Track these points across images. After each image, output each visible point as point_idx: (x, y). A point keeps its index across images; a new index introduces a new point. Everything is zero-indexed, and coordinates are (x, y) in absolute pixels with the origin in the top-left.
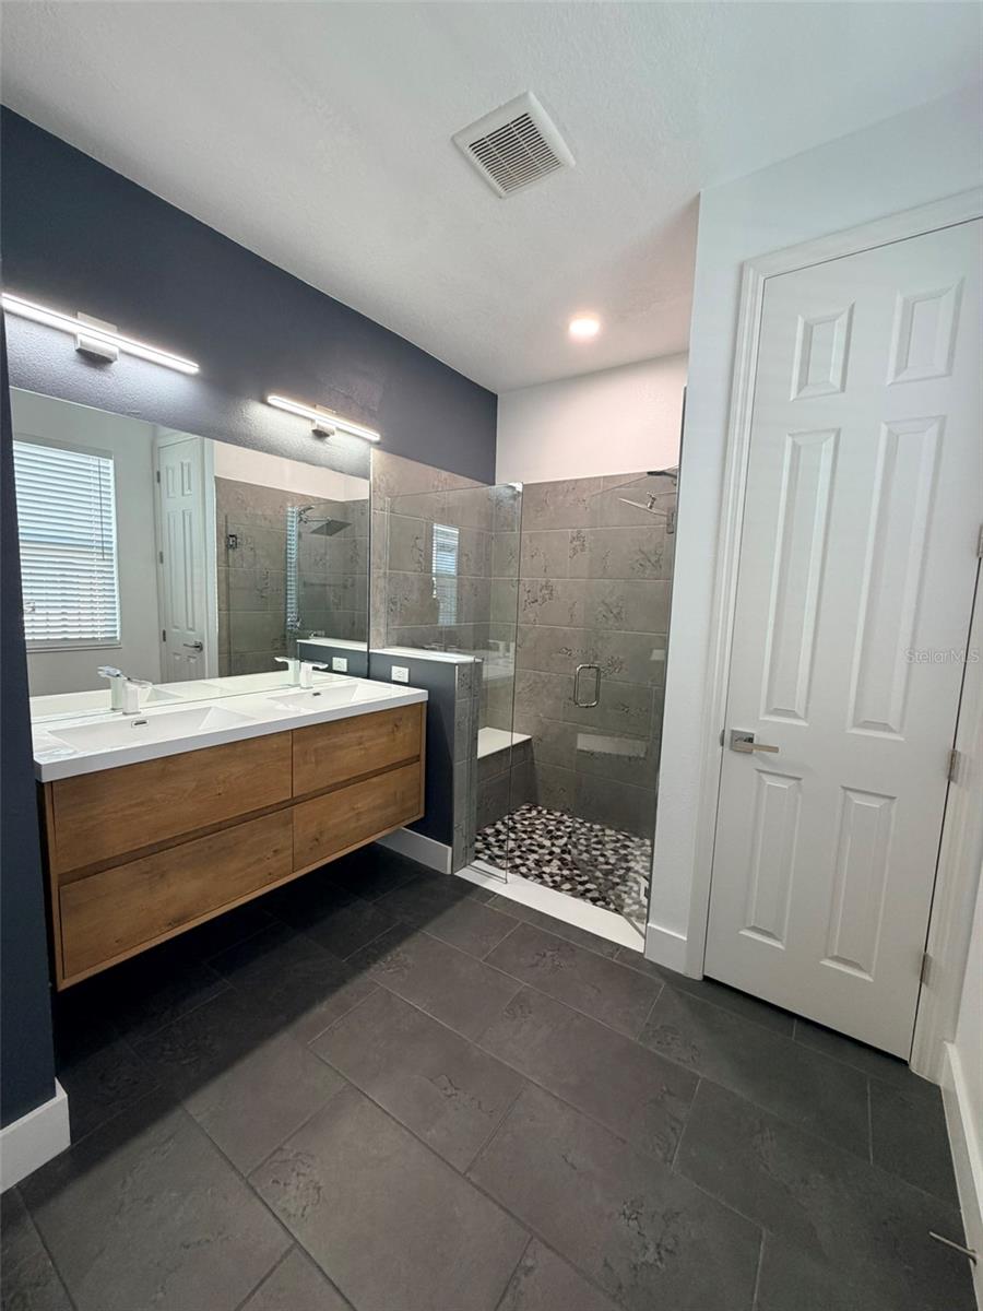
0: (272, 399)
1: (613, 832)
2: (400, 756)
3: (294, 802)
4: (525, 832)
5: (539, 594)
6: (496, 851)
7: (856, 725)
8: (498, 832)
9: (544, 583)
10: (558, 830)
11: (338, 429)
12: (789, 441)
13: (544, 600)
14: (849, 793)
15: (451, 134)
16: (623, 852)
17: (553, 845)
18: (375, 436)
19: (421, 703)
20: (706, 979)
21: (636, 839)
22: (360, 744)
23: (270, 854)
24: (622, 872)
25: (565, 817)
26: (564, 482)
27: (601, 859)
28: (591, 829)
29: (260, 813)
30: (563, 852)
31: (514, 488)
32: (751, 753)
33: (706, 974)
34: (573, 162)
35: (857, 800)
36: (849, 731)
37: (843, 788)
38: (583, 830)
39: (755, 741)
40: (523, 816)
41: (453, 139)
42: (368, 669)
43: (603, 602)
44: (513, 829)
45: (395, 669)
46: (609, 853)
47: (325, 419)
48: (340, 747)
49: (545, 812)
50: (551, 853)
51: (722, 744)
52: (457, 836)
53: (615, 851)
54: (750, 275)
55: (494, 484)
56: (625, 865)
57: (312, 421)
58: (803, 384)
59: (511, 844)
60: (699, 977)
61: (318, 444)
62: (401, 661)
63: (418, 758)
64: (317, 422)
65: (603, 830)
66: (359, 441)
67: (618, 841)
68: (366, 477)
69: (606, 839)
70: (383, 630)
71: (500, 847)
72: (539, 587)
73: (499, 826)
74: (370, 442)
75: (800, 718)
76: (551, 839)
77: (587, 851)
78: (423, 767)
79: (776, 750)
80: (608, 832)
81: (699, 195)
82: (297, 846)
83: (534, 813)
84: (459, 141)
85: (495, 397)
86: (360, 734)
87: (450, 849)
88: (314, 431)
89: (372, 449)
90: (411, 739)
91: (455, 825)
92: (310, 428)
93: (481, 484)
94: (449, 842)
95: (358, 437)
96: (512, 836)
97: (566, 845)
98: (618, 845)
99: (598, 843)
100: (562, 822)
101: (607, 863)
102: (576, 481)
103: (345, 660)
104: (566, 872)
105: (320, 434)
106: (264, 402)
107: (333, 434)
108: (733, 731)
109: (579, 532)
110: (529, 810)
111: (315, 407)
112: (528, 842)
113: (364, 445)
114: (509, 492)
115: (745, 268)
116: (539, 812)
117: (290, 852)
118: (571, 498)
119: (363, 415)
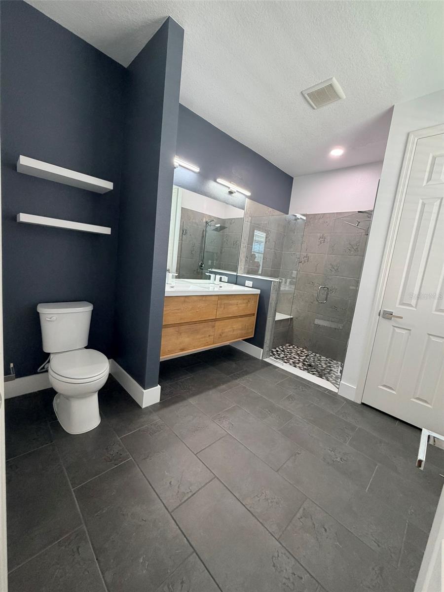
0: (219, 180)
1: (325, 358)
2: (249, 312)
3: (215, 320)
4: (288, 352)
5: (303, 259)
6: (277, 356)
7: (437, 310)
8: (277, 351)
9: (305, 255)
10: (302, 354)
11: (237, 191)
12: (421, 201)
13: (305, 262)
14: (431, 336)
15: (301, 90)
16: (329, 364)
17: (300, 358)
18: (248, 194)
19: (258, 294)
20: (363, 404)
21: (335, 361)
22: (237, 305)
23: (208, 336)
24: (328, 371)
25: (304, 350)
26: (319, 214)
27: (320, 366)
28: (315, 355)
29: (206, 321)
30: (304, 361)
31: (296, 216)
32: (391, 319)
33: (363, 402)
34: (344, 97)
35: (433, 339)
36: (433, 313)
37: (428, 334)
38: (312, 355)
39: (393, 314)
40: (288, 348)
41: (302, 92)
42: (236, 281)
43: (331, 264)
44: (283, 351)
45: (247, 282)
46: (323, 364)
47: (234, 187)
48: (231, 304)
49: (296, 347)
50: (299, 361)
51: (379, 316)
52: (265, 346)
53: (326, 364)
54: (411, 138)
55: (288, 214)
56: (329, 369)
57: (229, 188)
58: (429, 179)
59: (283, 356)
60: (360, 403)
61: (230, 197)
62: (249, 279)
63: (254, 314)
64: (231, 189)
65: (320, 356)
66: (242, 195)
67: (327, 361)
68: (244, 209)
69: (322, 359)
70: (243, 268)
71: (279, 356)
72: (303, 256)
73: (277, 349)
74: (247, 196)
75: (413, 307)
76: (298, 356)
77: (313, 362)
78: (255, 318)
79: (401, 318)
80: (322, 357)
81: (393, 106)
82: (215, 335)
83: (291, 347)
84: (304, 93)
85: (292, 178)
86: (237, 301)
87: (262, 350)
88: (229, 192)
89: (247, 199)
90: (253, 307)
91: (265, 341)
92: (228, 190)
93: (283, 214)
94: (262, 348)
95: (242, 194)
96: (283, 353)
97: (305, 359)
98: (327, 362)
99: (318, 360)
100: (304, 352)
101: (322, 367)
102: (324, 214)
103: (227, 278)
104: (305, 367)
105: (231, 193)
106: (215, 181)
107: (235, 192)
108: (384, 311)
109: (323, 235)
110: (290, 346)
111: (230, 182)
112: (290, 356)
113: (244, 197)
114: (294, 217)
115: (410, 134)
116: (294, 347)
117: (213, 337)
118: (321, 221)
119: (245, 185)
